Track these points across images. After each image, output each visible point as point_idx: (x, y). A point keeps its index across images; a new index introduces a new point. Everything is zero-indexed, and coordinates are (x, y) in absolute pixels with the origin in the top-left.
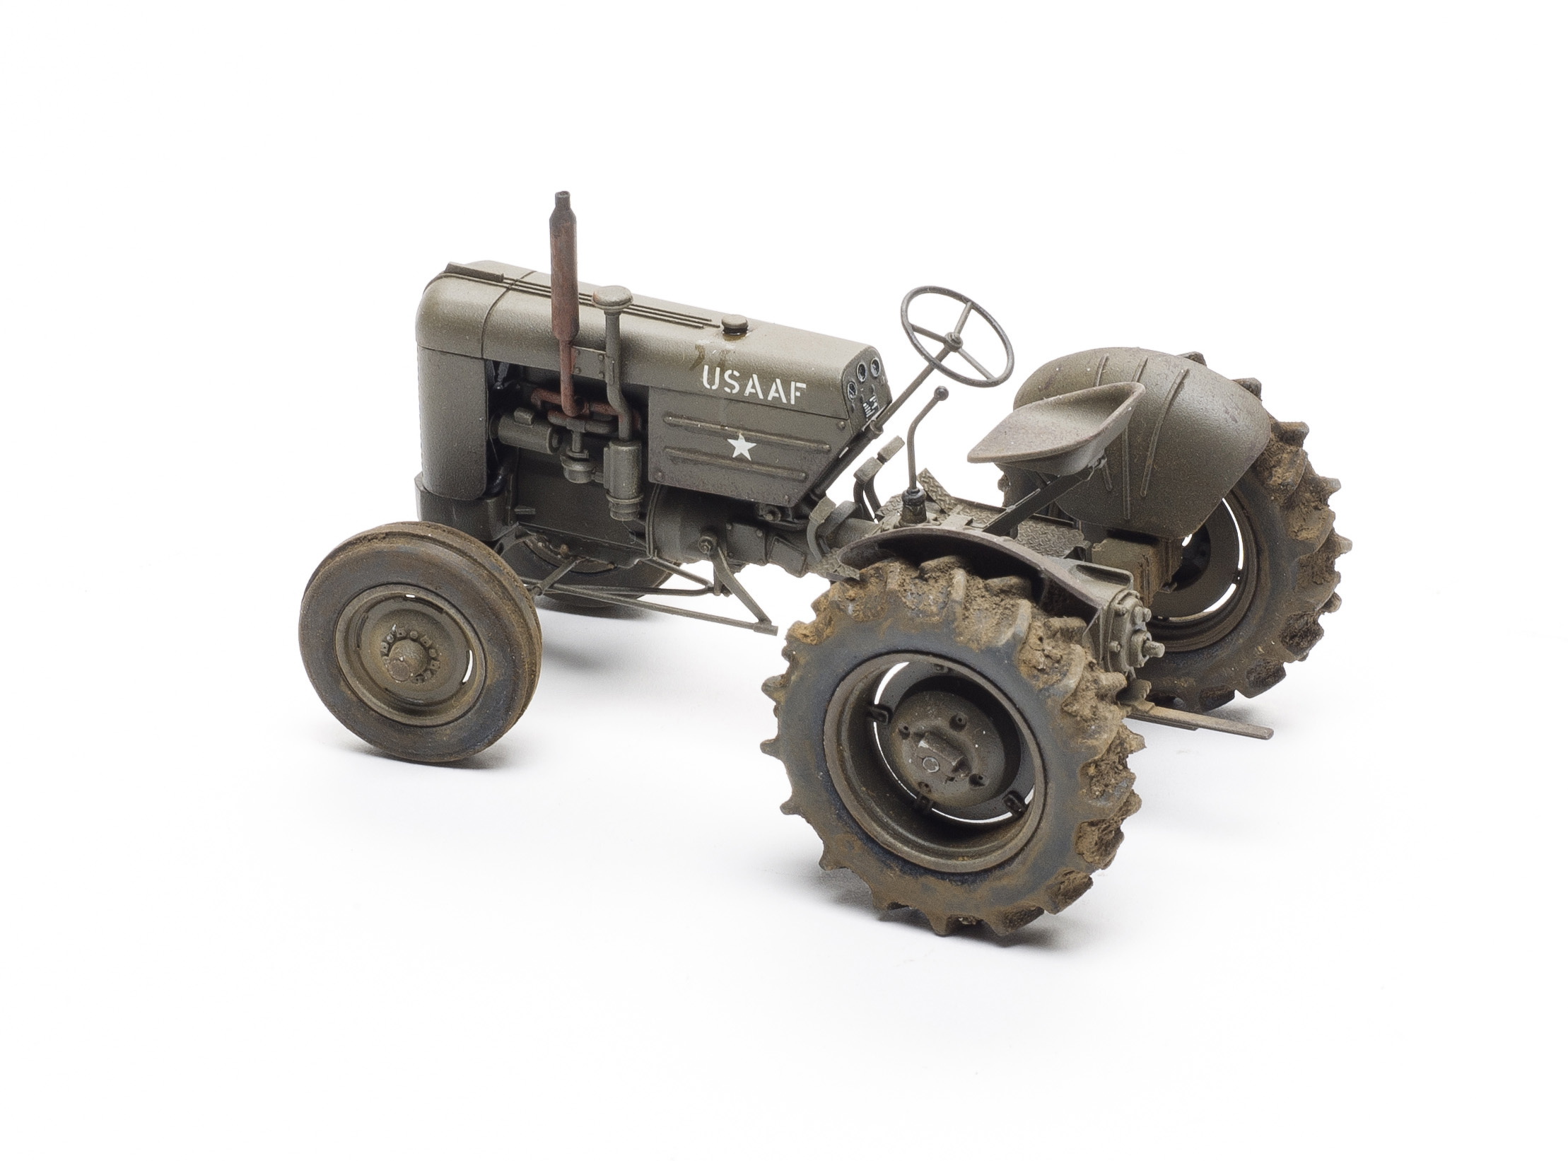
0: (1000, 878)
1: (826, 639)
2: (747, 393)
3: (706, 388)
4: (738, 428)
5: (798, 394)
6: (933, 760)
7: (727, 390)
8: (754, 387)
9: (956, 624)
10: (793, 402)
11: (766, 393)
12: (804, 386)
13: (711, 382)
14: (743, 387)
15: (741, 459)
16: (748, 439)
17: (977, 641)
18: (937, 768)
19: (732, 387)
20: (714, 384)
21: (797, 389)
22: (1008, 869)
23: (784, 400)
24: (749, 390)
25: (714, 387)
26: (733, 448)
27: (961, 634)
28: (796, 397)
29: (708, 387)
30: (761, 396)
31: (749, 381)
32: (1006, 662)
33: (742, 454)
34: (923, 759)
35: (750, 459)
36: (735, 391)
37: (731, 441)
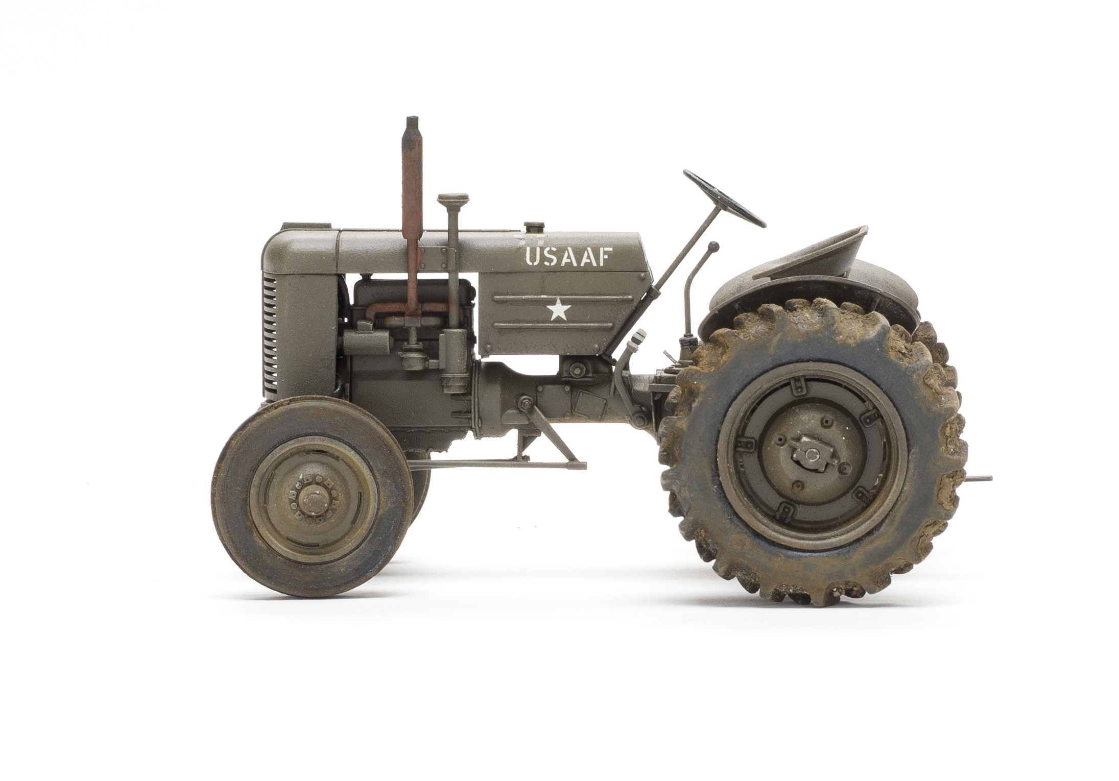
0: (871, 542)
1: (724, 364)
2: (563, 264)
3: (529, 265)
4: (556, 295)
5: (606, 257)
6: (814, 450)
7: (547, 263)
8: (569, 257)
9: (835, 326)
10: (602, 264)
11: (579, 260)
12: (611, 249)
13: (533, 259)
14: (560, 259)
15: (558, 320)
16: (564, 302)
17: (853, 336)
18: (818, 456)
19: (551, 260)
20: (535, 261)
21: (605, 253)
22: (876, 534)
23: (595, 264)
24: (565, 260)
25: (535, 264)
26: (551, 313)
27: (840, 333)
28: (604, 259)
29: (530, 264)
30: (575, 264)
31: (564, 253)
32: (878, 349)
33: (559, 316)
34: (806, 452)
35: (565, 319)
36: (553, 264)
37: (550, 307)
